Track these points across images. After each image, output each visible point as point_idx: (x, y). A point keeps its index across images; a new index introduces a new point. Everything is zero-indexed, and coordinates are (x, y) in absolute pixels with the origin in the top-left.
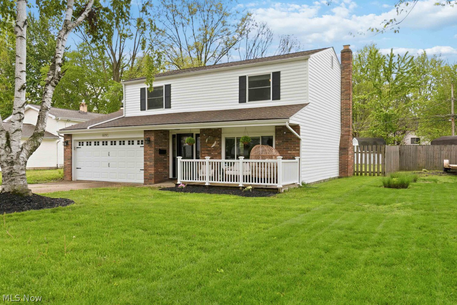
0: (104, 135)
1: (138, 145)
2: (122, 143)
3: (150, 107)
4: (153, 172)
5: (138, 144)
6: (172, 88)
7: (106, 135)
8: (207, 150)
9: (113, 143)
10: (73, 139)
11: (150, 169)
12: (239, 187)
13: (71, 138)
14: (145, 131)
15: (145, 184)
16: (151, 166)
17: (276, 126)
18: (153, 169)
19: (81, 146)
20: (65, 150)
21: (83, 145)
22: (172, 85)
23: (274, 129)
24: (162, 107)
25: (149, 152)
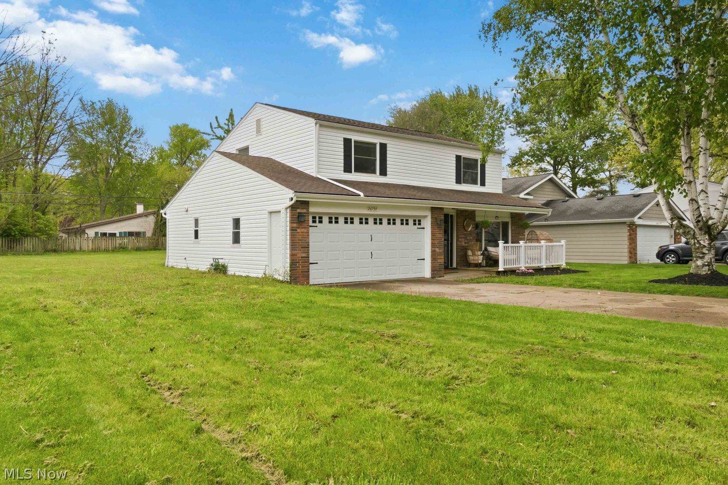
0: (370, 208)
1: (415, 226)
2: (391, 221)
3: (358, 170)
4: (442, 261)
5: (415, 224)
6: (388, 149)
7: (375, 208)
8: (464, 235)
9: (378, 221)
10: (312, 209)
11: (439, 257)
12: (542, 269)
13: (308, 209)
14: (432, 207)
15: (432, 278)
16: (440, 254)
17: (511, 213)
18: (442, 257)
19: (317, 224)
20: (293, 230)
21: (321, 222)
22: (388, 145)
23: (509, 216)
24: (374, 172)
25: (438, 236)
